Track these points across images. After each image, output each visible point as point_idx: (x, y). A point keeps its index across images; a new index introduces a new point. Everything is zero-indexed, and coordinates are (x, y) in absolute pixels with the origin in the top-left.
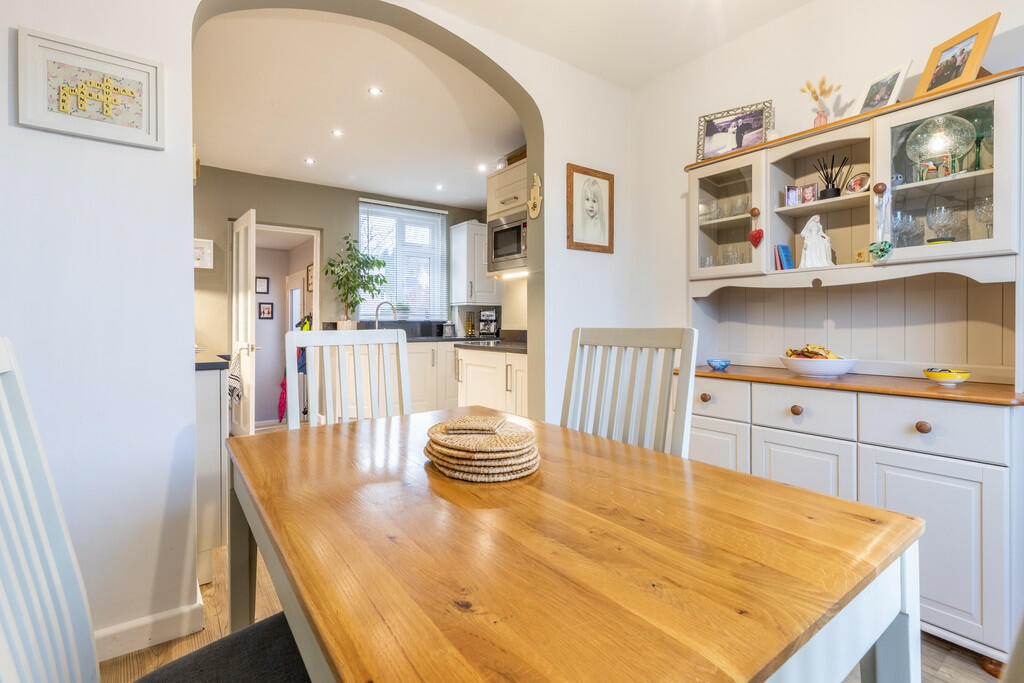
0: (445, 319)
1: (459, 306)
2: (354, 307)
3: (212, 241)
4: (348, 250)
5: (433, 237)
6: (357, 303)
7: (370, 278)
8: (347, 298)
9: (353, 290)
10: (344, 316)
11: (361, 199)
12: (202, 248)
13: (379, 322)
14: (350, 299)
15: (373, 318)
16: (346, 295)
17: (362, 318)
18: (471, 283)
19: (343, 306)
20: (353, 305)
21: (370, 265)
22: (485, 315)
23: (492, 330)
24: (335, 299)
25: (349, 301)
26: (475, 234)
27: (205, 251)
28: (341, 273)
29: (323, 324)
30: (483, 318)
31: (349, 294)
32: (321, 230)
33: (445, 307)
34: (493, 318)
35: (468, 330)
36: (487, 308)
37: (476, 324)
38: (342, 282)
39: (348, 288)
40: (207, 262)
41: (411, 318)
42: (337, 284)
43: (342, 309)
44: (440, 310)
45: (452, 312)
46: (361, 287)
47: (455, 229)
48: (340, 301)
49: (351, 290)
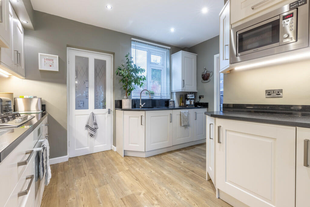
0: (169, 98)
1: (176, 92)
3: (57, 56)
4: (127, 63)
6: (132, 90)
7: (138, 78)
8: (127, 88)
9: (130, 83)
10: (125, 97)
11: (133, 39)
12: (52, 60)
13: (142, 100)
14: (128, 88)
15: (139, 98)
16: (126, 86)
17: (133, 98)
18: (184, 81)
19: (125, 91)
20: (130, 91)
21: (137, 71)
22: (189, 96)
23: (192, 103)
24: (121, 88)
25: (128, 89)
26: (185, 57)
27: (54, 61)
28: (125, 74)
29: (115, 101)
30: (188, 98)
31: (128, 86)
32: (114, 54)
33: (169, 92)
34: (194, 97)
35: (180, 103)
36: (191, 93)
37: (184, 100)
38: (124, 79)
39: (127, 83)
40: (55, 68)
41: (155, 98)
42: (122, 80)
43: (124, 93)
44: (167, 94)
45: (172, 95)
46: (134, 82)
47: (173, 55)
48: (123, 89)
49: (129, 83)
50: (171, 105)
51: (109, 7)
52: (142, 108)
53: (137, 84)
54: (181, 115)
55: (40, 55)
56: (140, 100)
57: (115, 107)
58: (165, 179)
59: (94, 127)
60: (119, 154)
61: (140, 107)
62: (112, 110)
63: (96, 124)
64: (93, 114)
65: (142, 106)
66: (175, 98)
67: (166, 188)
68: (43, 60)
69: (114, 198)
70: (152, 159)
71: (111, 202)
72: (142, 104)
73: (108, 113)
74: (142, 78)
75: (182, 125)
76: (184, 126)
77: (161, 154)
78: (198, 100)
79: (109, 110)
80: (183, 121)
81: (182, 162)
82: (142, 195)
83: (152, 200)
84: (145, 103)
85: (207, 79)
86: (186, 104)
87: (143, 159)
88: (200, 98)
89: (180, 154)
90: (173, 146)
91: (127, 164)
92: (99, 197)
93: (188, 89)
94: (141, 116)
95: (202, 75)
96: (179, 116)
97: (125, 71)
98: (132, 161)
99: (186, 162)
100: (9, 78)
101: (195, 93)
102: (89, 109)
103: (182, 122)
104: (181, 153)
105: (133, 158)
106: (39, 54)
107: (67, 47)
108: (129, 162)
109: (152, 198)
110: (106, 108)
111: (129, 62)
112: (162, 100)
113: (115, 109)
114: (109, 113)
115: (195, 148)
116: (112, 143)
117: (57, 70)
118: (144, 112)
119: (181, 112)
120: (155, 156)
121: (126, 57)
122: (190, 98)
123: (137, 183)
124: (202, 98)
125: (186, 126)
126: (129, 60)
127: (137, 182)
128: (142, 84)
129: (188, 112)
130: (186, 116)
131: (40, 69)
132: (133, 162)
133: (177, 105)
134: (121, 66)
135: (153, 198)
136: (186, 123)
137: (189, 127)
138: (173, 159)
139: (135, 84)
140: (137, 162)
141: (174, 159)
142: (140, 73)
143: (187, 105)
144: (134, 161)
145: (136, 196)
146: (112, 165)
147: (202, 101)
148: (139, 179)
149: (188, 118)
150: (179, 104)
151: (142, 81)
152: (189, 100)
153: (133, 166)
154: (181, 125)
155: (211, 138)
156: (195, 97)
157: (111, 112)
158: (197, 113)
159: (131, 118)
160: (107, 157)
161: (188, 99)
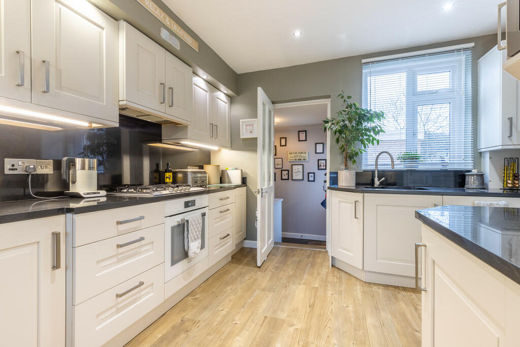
1: (491, 152)
6: (357, 154)
13: (379, 172)
15: (373, 168)
18: (511, 119)
27: (254, 125)
29: (330, 173)
50: (472, 182)
51: (297, 34)
55: (242, 122)
58: (355, 330)
65: (378, 183)
66: (488, 168)
67: (337, 344)
68: (244, 127)
69: (261, 311)
71: (252, 313)
74: (377, 130)
82: (292, 329)
83: (297, 344)
84: (383, 179)
87: (358, 282)
91: (324, 280)
92: (249, 300)
94: (355, 202)
98: (337, 278)
100: (219, 150)
105: (344, 274)
106: (241, 120)
109: (299, 342)
112: (446, 171)
118: (362, 194)
123: (306, 310)
127: (308, 309)
131: (241, 137)
132: (335, 280)
135: (301, 343)
140: (344, 282)
144: (340, 279)
145: (284, 325)
146: (304, 273)
148: (315, 307)
150: (502, 183)
153: (329, 285)
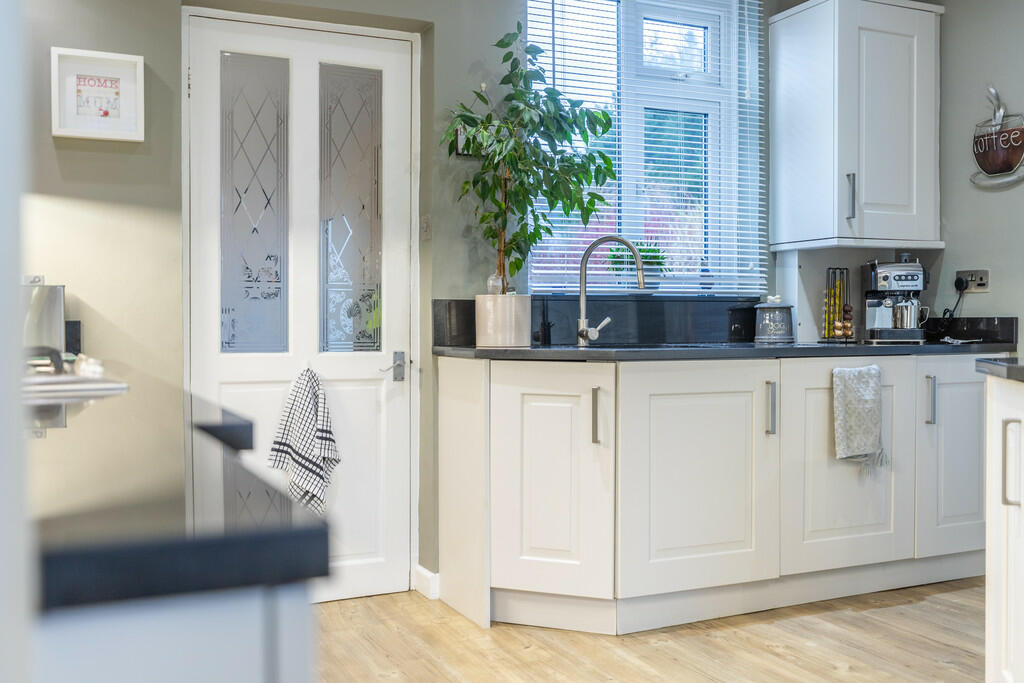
0: (755, 288)
1: (802, 252)
2: (524, 252)
3: (139, 60)
4: (506, 80)
5: (717, 47)
6: (532, 239)
7: (568, 166)
8: (504, 227)
9: (520, 198)
10: (494, 281)
12: (115, 81)
13: (590, 299)
14: (513, 228)
15: (572, 288)
16: (501, 215)
17: (537, 286)
18: (852, 178)
19: (491, 250)
20: (522, 245)
21: (565, 126)
22: (890, 277)
23: (910, 321)
24: (468, 229)
25: (508, 236)
26: (860, 28)
27: (122, 85)
28: (497, 147)
29: (435, 303)
30: (882, 285)
31: (509, 214)
32: (426, 30)
33: (754, 254)
34: (918, 285)
35: (825, 323)
36: (899, 256)
37: (854, 304)
38: (488, 178)
39: (506, 196)
40: (129, 124)
41: (665, 288)
42: (475, 183)
43: (486, 260)
44: (742, 262)
45: (778, 270)
46: (545, 193)
47: (782, 21)
48: (479, 236)
49: (518, 202)
50: (769, 329)
52: (592, 344)
53: (560, 204)
54: (831, 389)
55: (60, 57)
56: (576, 299)
57: (436, 343)
59: (317, 451)
60: (459, 614)
61: (582, 342)
62: (416, 356)
63: (326, 435)
64: (313, 380)
65: (594, 334)
66: (793, 289)
68: (72, 81)
70: (653, 641)
72: (593, 323)
73: (395, 379)
74: (593, 168)
75: (841, 452)
76: (849, 459)
77: (709, 624)
78: (945, 301)
79: (399, 356)
80: (848, 430)
81: (838, 665)
84: (607, 320)
85: (1007, 167)
86: (868, 327)
87: (603, 641)
88: (961, 285)
89: (830, 626)
90: (783, 579)
91: (517, 662)
93: (882, 229)
94: (595, 392)
95: (977, 141)
96: (824, 397)
97: (498, 131)
98: (541, 648)
99: (862, 665)
101: (926, 258)
102: (291, 353)
103: (839, 432)
104: (835, 621)
105: (541, 633)
106: (56, 51)
107: (184, 7)
108: (527, 655)
110: (378, 349)
111: (516, 78)
113: (436, 354)
114: (399, 376)
115: (923, 600)
116: (416, 554)
117: (138, 134)
118: (613, 365)
119: (836, 370)
120: (671, 630)
121: (502, 44)
122: (895, 286)
124: (973, 289)
125: (866, 461)
126: (515, 64)
128: (591, 203)
129: (879, 375)
130: (867, 398)
131: (57, 130)
132: (544, 653)
133: (807, 333)
134: (471, 101)
136: (862, 444)
137: (883, 470)
138: (787, 647)
139: (552, 206)
140: (572, 653)
141: (788, 651)
142: (579, 137)
143: (873, 334)
144: (550, 647)
146: (430, 661)
147: (975, 305)
149: (876, 414)
150: (820, 329)
151: (593, 188)
152: (889, 302)
153: (550, 671)
154: (832, 452)
155: (1011, 497)
156: (926, 282)
157: (407, 370)
158: (940, 379)
159: (534, 404)
160: (393, 624)
161: (880, 296)
